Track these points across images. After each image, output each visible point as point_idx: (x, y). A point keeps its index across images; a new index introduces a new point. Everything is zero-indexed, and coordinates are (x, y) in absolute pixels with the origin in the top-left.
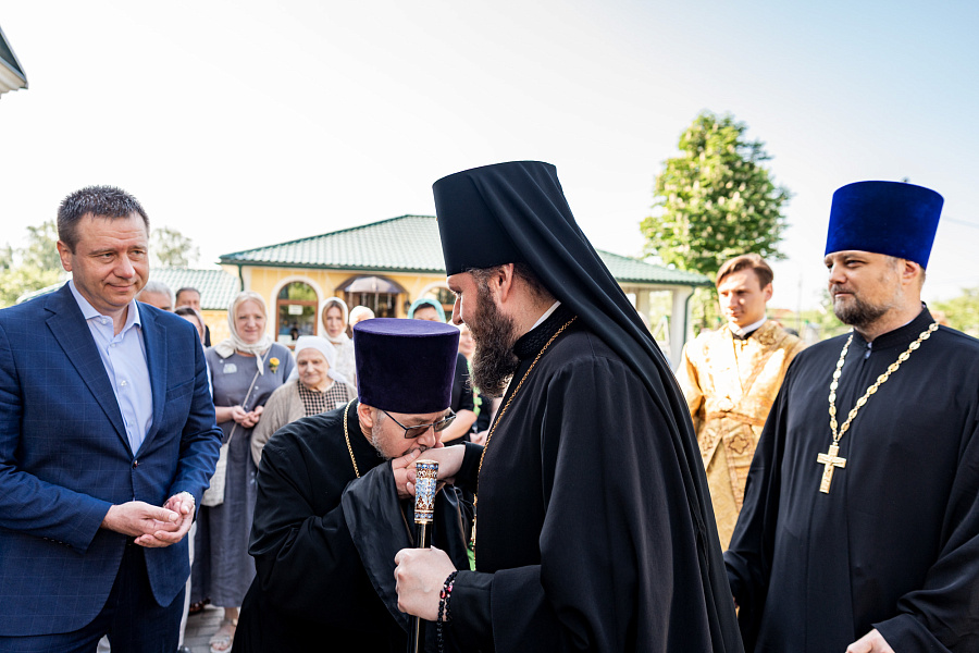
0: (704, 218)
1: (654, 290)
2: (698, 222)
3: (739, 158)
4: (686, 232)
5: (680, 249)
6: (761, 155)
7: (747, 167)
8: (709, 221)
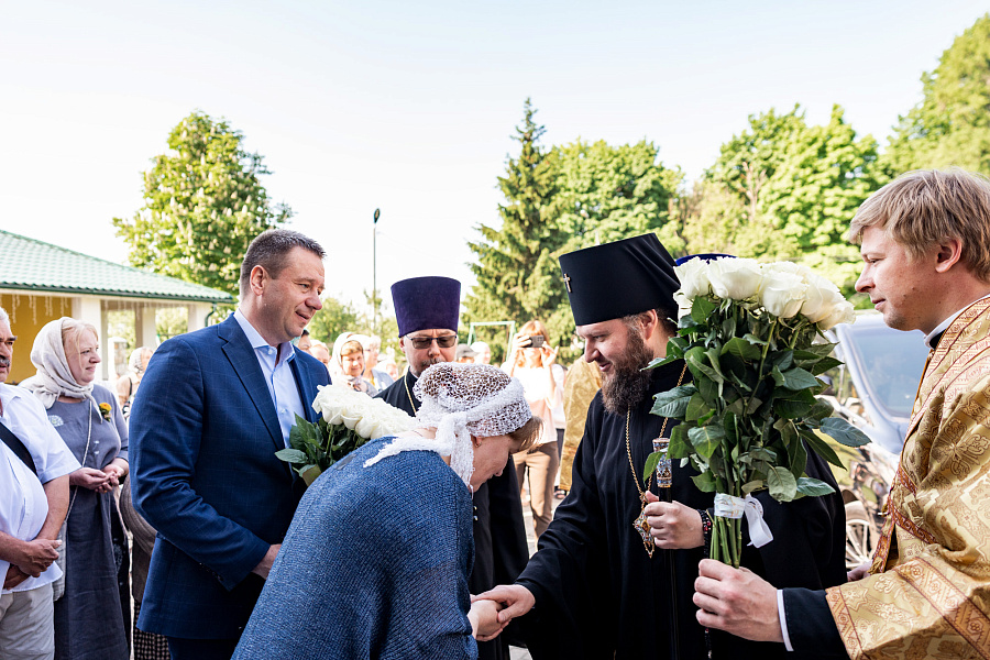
0: (210, 228)
1: (160, 305)
2: (203, 233)
3: (240, 168)
4: (191, 242)
5: (184, 261)
6: (262, 169)
7: (248, 179)
8: (215, 232)
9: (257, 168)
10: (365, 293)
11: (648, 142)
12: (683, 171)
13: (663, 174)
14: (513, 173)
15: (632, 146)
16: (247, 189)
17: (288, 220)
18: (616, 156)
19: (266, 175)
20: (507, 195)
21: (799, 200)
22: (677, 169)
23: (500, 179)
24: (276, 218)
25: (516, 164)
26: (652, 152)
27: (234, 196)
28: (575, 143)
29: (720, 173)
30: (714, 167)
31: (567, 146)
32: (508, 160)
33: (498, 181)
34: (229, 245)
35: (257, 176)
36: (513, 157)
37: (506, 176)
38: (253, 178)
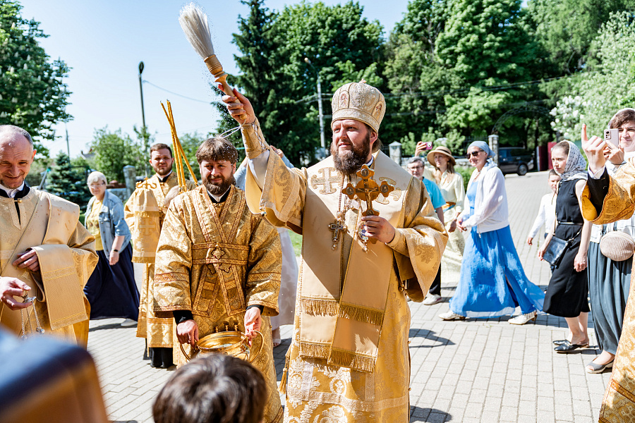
9: (35, 32)
10: (135, 130)
11: (355, 3)
12: (381, 24)
13: (366, 28)
14: (245, 31)
15: (342, 6)
16: (27, 50)
17: (64, 74)
18: (330, 15)
19: (43, 38)
20: (241, 48)
21: (464, 45)
22: (376, 24)
23: (234, 35)
24: (55, 73)
25: (247, 23)
26: (357, 11)
27: (17, 55)
28: (301, 6)
29: (408, 25)
30: (404, 21)
31: (294, 8)
32: (240, 20)
33: (233, 37)
34: (16, 96)
35: (36, 39)
36: (244, 18)
37: (240, 33)
38: (32, 41)
